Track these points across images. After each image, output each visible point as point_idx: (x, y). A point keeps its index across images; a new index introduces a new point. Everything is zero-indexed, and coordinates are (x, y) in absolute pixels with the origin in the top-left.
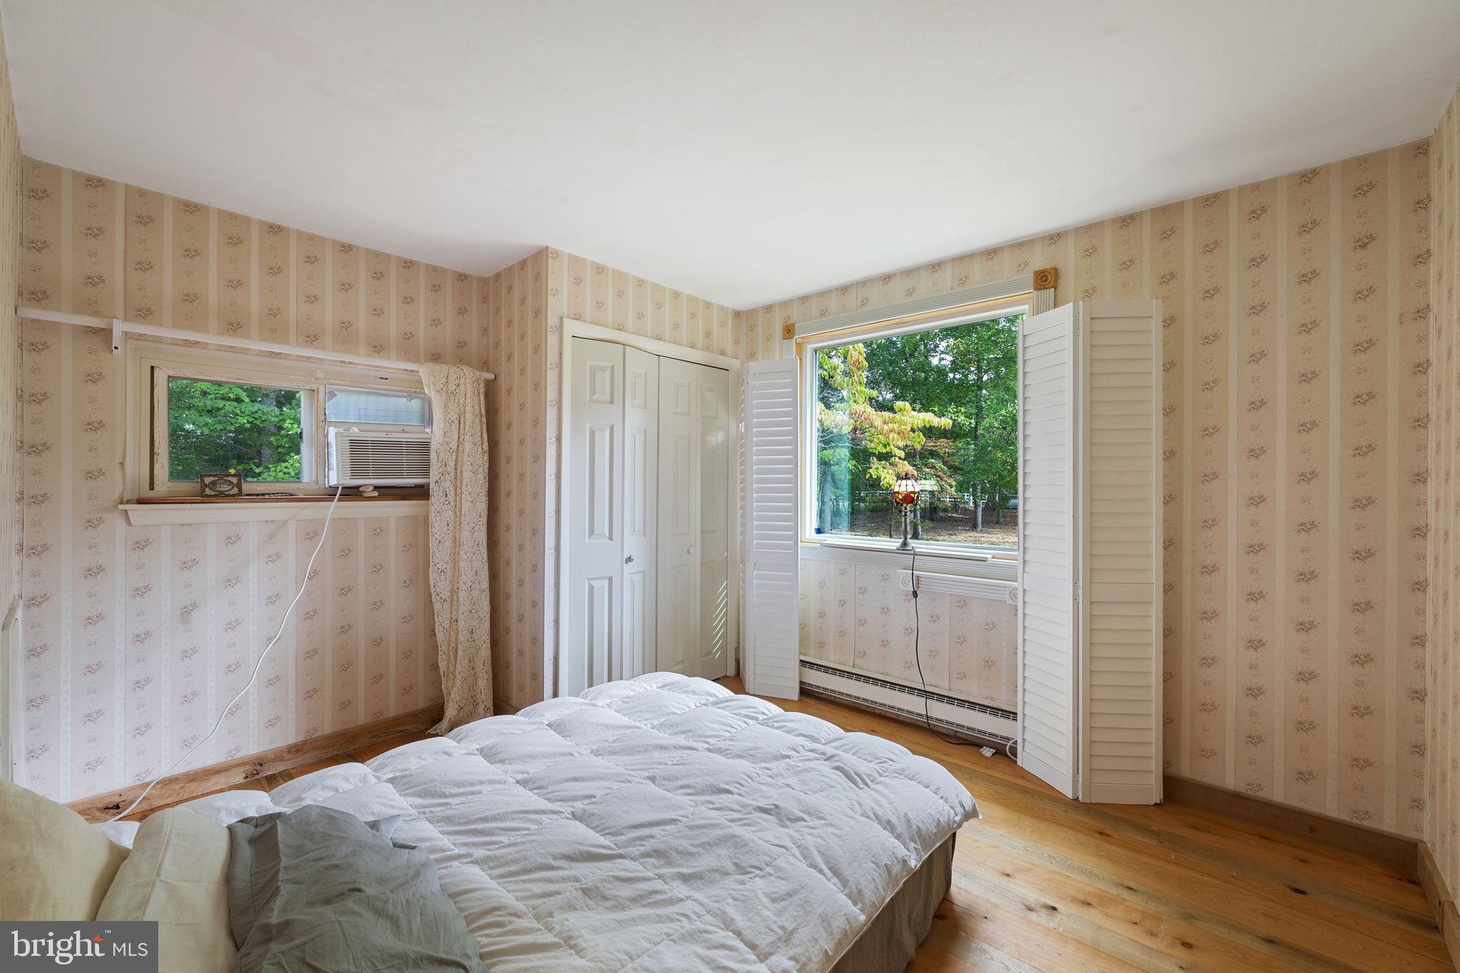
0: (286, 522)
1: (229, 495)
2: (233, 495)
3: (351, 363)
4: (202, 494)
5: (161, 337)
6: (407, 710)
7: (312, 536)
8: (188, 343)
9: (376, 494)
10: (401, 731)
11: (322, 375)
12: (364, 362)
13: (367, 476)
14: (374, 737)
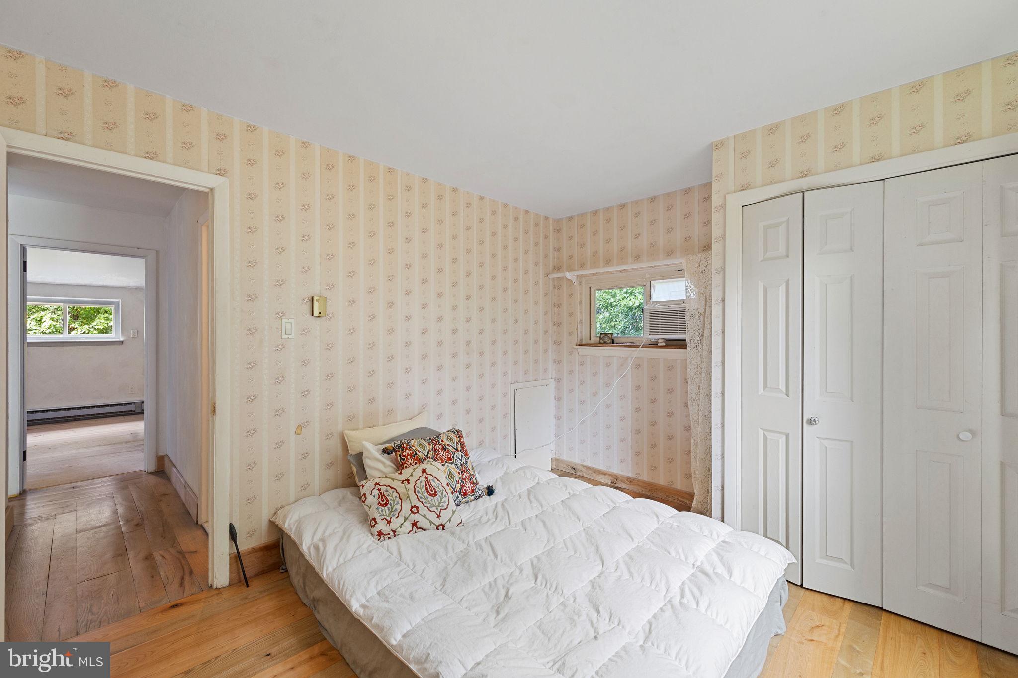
0: (627, 358)
1: (607, 343)
2: (609, 343)
3: (655, 266)
4: (600, 343)
5: (586, 274)
6: (687, 490)
7: (638, 366)
8: (595, 274)
9: (664, 344)
10: (682, 501)
11: (648, 276)
12: (662, 263)
13: (657, 333)
14: (667, 495)
